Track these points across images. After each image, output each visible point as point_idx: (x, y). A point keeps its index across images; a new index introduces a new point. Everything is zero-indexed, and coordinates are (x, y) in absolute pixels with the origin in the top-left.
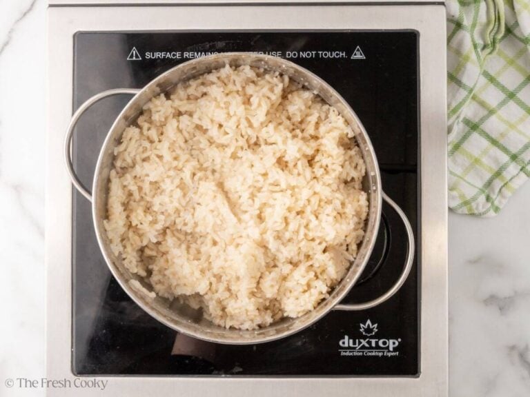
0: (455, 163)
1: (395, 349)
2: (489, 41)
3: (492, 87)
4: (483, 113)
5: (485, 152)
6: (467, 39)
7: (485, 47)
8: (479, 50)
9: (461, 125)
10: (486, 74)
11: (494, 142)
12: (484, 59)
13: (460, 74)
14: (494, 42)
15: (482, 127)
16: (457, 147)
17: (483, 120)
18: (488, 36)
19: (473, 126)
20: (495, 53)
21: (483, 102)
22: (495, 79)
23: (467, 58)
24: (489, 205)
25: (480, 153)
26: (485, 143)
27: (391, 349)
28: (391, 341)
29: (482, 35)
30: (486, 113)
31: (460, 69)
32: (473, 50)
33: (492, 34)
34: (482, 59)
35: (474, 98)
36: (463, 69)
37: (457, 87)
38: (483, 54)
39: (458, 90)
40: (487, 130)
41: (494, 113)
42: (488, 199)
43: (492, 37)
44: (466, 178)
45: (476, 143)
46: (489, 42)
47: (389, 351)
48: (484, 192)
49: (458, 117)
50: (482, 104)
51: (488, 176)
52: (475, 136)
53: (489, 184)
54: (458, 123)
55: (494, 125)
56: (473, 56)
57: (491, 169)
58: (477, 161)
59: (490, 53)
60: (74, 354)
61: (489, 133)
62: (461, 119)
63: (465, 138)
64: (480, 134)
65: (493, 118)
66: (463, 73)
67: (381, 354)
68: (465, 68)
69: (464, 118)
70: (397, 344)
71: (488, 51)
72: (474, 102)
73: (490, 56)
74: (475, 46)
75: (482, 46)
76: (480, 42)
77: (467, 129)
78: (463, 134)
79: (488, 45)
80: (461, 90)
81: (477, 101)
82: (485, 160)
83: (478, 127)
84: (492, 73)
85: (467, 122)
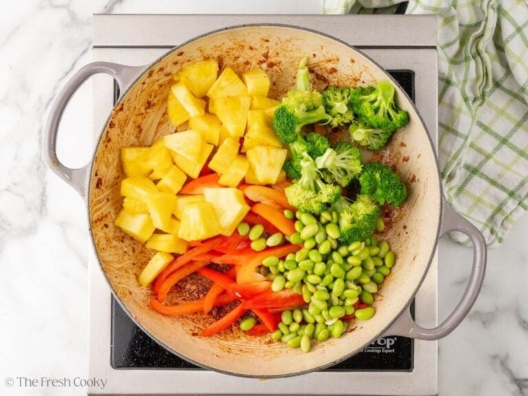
0: (460, 204)
3: (486, 135)
4: (480, 158)
5: (486, 192)
6: (455, 92)
7: (475, 100)
8: (470, 102)
9: (463, 170)
10: (480, 124)
11: (493, 182)
12: (476, 110)
13: (455, 124)
14: (483, 95)
15: (482, 170)
16: (461, 189)
17: (481, 164)
18: (478, 89)
19: (473, 171)
20: (485, 105)
21: (481, 149)
22: (489, 129)
23: (459, 110)
24: (494, 237)
25: (481, 193)
26: (485, 184)
29: (473, 89)
30: (483, 158)
31: (454, 121)
32: (464, 103)
33: (481, 88)
34: (474, 110)
35: (472, 146)
36: (457, 120)
37: (453, 136)
38: (474, 106)
39: (455, 139)
40: (486, 174)
41: (490, 158)
42: (492, 231)
43: (481, 91)
44: (471, 216)
45: (478, 185)
46: (479, 95)
48: (488, 226)
49: (458, 164)
50: (480, 151)
51: (490, 212)
52: (476, 178)
53: (492, 218)
54: (460, 169)
55: (490, 168)
56: (464, 108)
57: (492, 206)
58: (479, 200)
59: (481, 105)
60: (113, 349)
61: (488, 175)
62: (462, 165)
63: (467, 181)
64: (480, 177)
65: (491, 162)
66: (458, 123)
68: (459, 119)
69: (465, 164)
71: (478, 103)
72: (472, 150)
73: (481, 107)
74: (466, 99)
75: (472, 100)
76: (470, 95)
77: (468, 173)
78: (464, 179)
79: (478, 98)
80: (458, 138)
81: (474, 149)
82: (486, 199)
83: (478, 171)
84: (486, 123)
85: (468, 167)
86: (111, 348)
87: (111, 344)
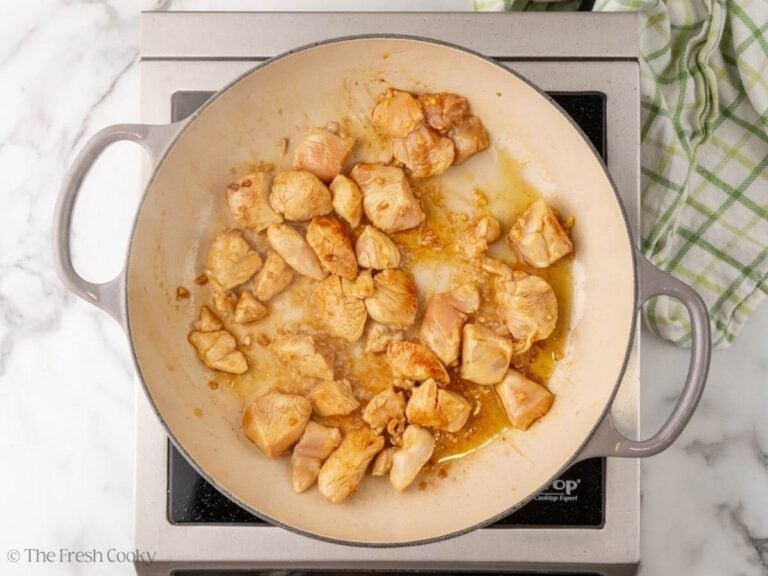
1: (573, 493)
2: (699, 126)
3: (711, 188)
4: (702, 219)
5: (710, 268)
6: (666, 124)
7: (694, 135)
8: (687, 138)
9: (676, 237)
10: (702, 171)
11: (720, 255)
12: (695, 150)
13: (666, 170)
14: (706, 128)
15: (703, 237)
16: (673, 265)
17: (703, 229)
18: (698, 120)
19: (691, 237)
20: (708, 142)
21: (701, 206)
22: (714, 177)
23: (672, 150)
24: (722, 333)
25: (703, 269)
26: (709, 257)
27: (568, 492)
28: (568, 483)
29: (691, 120)
30: (706, 219)
31: (664, 166)
32: (678, 140)
33: (704, 117)
34: (692, 150)
35: (689, 201)
36: (668, 164)
37: (663, 188)
38: (692, 145)
39: (666, 191)
40: (710, 241)
41: (716, 219)
42: (719, 325)
43: (703, 122)
45: (698, 258)
46: (700, 128)
47: (566, 495)
48: (713, 318)
49: (670, 227)
50: (701, 209)
51: (715, 297)
52: (695, 249)
53: (719, 306)
54: (672, 234)
55: (716, 234)
56: (679, 146)
57: (719, 288)
58: (700, 280)
59: (702, 142)
60: (171, 496)
61: (713, 244)
62: (675, 229)
63: (682, 252)
64: (701, 246)
65: (716, 225)
66: (669, 169)
67: (555, 499)
68: (671, 163)
69: (679, 228)
70: (576, 485)
71: (699, 139)
72: (691, 207)
73: (702, 146)
74: (681, 134)
75: (690, 135)
76: (687, 128)
77: (684, 241)
78: (679, 249)
79: (699, 132)
80: (670, 191)
81: (693, 206)
82: (710, 278)
83: (698, 238)
84: (710, 169)
85: (683, 232)
86: (168, 494)
87: (168, 489)
